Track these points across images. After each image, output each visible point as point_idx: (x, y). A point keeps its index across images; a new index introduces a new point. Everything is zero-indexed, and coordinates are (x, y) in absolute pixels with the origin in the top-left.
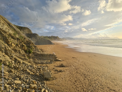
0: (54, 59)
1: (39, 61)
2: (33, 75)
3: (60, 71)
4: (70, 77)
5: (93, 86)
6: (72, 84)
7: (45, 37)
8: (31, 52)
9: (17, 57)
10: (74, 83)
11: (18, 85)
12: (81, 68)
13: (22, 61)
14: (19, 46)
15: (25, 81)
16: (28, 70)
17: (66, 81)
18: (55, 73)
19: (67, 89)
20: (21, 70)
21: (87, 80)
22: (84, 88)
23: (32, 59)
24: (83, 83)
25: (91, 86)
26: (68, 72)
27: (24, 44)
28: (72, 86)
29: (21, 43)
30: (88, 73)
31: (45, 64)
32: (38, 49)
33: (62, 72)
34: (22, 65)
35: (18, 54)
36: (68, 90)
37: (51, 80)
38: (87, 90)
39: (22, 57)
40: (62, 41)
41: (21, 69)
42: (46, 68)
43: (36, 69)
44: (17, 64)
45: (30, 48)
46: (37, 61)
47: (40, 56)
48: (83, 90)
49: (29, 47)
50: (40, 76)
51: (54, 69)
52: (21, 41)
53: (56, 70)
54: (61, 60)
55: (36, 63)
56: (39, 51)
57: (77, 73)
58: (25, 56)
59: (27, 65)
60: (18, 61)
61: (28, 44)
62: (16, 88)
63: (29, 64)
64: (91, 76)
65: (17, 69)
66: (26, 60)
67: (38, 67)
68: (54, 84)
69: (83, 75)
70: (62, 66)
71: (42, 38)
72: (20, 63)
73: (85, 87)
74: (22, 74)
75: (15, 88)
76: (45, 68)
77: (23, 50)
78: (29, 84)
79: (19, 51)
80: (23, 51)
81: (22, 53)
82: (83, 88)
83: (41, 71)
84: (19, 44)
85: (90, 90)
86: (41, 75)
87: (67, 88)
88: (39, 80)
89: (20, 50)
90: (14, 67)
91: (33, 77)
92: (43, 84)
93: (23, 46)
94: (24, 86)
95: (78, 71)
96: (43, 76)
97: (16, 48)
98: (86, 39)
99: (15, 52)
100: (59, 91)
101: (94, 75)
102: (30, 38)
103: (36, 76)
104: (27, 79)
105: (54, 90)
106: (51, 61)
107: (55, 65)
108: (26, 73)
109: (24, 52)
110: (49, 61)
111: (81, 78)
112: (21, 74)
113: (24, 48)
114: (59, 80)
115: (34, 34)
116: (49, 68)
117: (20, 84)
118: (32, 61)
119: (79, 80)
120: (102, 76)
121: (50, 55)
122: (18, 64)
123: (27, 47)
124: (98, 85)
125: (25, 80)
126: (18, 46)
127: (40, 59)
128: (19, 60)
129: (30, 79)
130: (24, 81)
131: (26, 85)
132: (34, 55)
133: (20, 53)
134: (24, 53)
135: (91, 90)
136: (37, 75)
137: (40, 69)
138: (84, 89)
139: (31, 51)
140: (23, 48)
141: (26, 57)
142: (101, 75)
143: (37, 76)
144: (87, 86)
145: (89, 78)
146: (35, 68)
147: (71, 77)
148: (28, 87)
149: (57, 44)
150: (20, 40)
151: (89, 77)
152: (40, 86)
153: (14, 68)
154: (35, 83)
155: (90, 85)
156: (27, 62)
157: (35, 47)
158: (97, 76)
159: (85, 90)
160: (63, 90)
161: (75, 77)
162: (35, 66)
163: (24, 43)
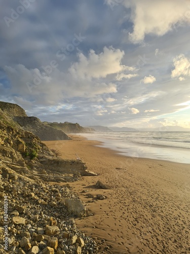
0: (80, 171)
1: (51, 175)
2: (46, 205)
3: (99, 198)
4: (122, 212)
5: (174, 231)
6: (130, 226)
7: (52, 125)
8: (34, 156)
9: (7, 166)
10: (134, 223)
11: (21, 228)
12: (140, 191)
13: (17, 176)
14: (12, 143)
15: (32, 218)
16: (33, 194)
17: (115, 219)
18: (89, 202)
19: (122, 237)
20: (18, 194)
21: (159, 218)
22: (157, 235)
23: (37, 171)
24: (153, 224)
25: (171, 230)
26: (116, 200)
27: (20, 140)
28: (130, 229)
29: (15, 136)
30: (158, 202)
31: (63, 181)
32: (48, 151)
33: (103, 199)
34: (18, 183)
35: (9, 159)
36: (126, 238)
37: (84, 216)
38: (165, 240)
39: (17, 167)
40: (87, 133)
41: (19, 192)
42: (68, 190)
43: (47, 193)
44: (9, 181)
45: (32, 148)
46: (47, 175)
47: (51, 164)
48: (157, 240)
49: (30, 145)
50: (61, 208)
51: (84, 192)
52: (15, 132)
53: (89, 196)
54: (93, 173)
55: (46, 180)
56: (49, 155)
57: (134, 203)
58: (22, 165)
59: (28, 182)
60: (10, 174)
61: (27, 139)
62: (17, 234)
63: (32, 181)
64: (165, 209)
65: (10, 192)
66: (24, 173)
67: (50, 187)
68: (92, 225)
69: (148, 207)
70: (99, 186)
71: (46, 127)
72: (14, 179)
73: (159, 233)
74: (23, 202)
75: (15, 235)
76: (65, 190)
77: (19, 151)
78: (43, 225)
79: (11, 153)
80: (18, 153)
81: (16, 157)
82: (155, 235)
83: (58, 196)
84: (12, 138)
85: (170, 239)
86: (61, 206)
87: (121, 235)
88: (59, 217)
89: (14, 151)
90: (5, 187)
91: (47, 210)
92: (70, 226)
93: (18, 143)
94: (32, 230)
95: (136, 199)
96: (66, 207)
97: (5, 148)
98: (135, 129)
99: (4, 156)
100: (106, 240)
101: (170, 206)
102: (22, 126)
103: (52, 207)
104: (35, 213)
105: (97, 240)
106: (74, 175)
107: (84, 184)
108: (29, 200)
109: (20, 155)
110: (71, 175)
111: (146, 213)
112: (20, 202)
113: (21, 148)
114: (100, 217)
115: (30, 117)
116: (74, 189)
117: (23, 225)
118: (37, 175)
119: (142, 217)
120: (187, 209)
121: (73, 162)
122: (11, 181)
123: (27, 144)
124: (184, 228)
125: (32, 216)
126: (10, 144)
127: (53, 171)
128: (12, 172)
129: (40, 214)
130: (29, 218)
131: (36, 228)
132: (41, 162)
133: (12, 157)
134: (21, 157)
135: (173, 240)
136: (55, 205)
137: (57, 192)
138: (158, 237)
139: (34, 154)
140: (19, 148)
141: (25, 167)
142: (185, 207)
143: (55, 208)
144: (162, 230)
145: (162, 214)
146: (47, 191)
147: (124, 211)
148: (40, 230)
149: (79, 139)
150: (12, 129)
151: (162, 211)
152: (66, 231)
153: (4, 190)
154: (54, 224)
155: (168, 228)
156: (27, 176)
157: (43, 145)
158: (177, 208)
159: (160, 238)
160: (114, 240)
161: (132, 210)
162: (44, 186)
163: (21, 138)
